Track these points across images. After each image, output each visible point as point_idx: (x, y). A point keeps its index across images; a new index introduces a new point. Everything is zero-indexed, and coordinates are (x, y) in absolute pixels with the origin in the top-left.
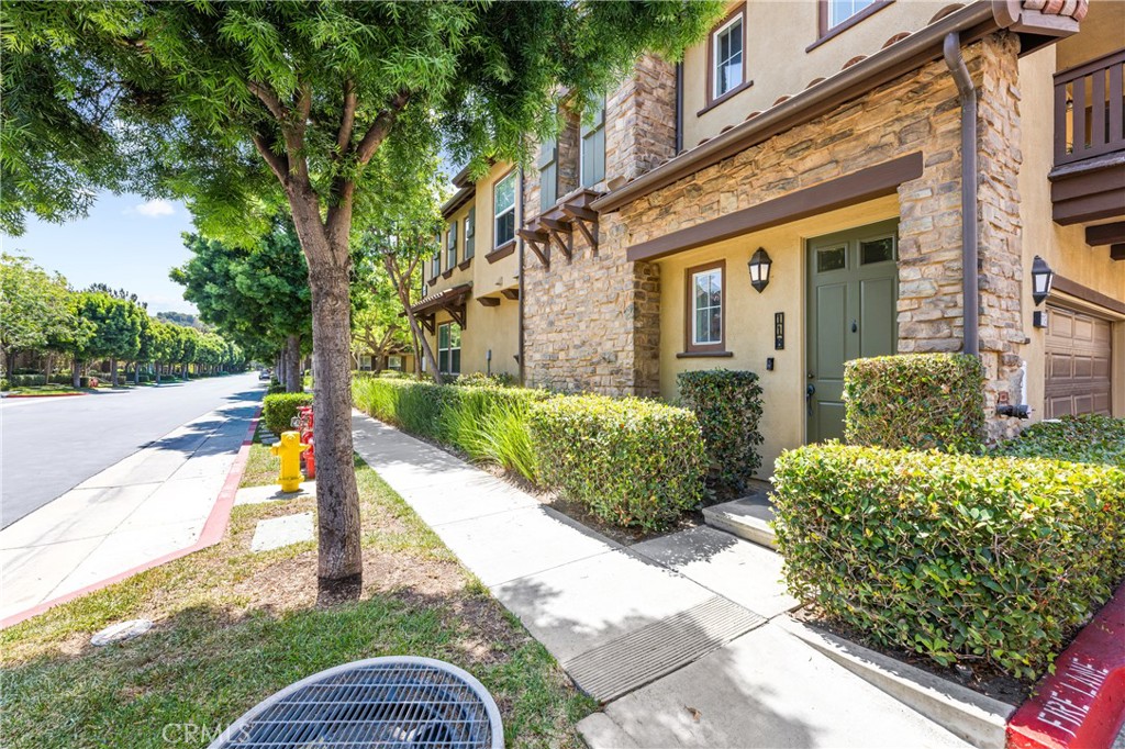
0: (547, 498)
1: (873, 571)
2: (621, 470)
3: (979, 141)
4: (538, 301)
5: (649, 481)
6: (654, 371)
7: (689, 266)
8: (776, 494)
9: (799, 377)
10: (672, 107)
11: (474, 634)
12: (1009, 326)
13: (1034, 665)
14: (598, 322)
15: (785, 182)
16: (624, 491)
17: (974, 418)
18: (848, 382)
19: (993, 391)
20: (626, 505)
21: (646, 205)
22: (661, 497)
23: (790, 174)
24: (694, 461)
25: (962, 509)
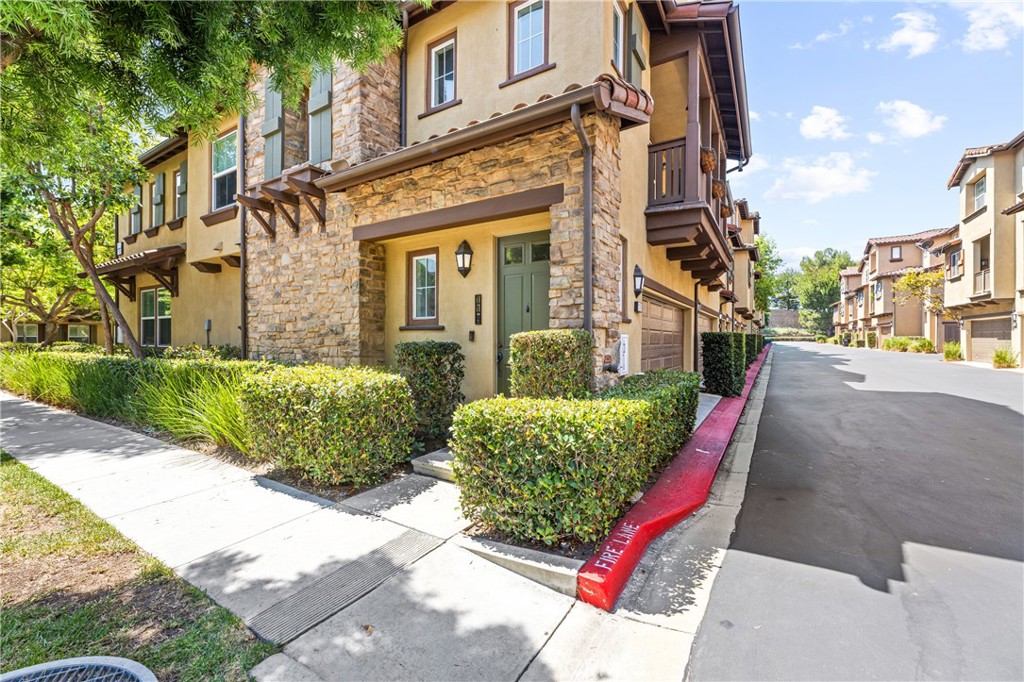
0: (263, 470)
1: (512, 487)
2: (332, 433)
3: (594, 183)
4: (263, 271)
5: (360, 441)
6: (380, 342)
7: (410, 250)
8: (454, 440)
9: (492, 347)
10: (396, 105)
11: (145, 619)
12: (612, 311)
13: (597, 532)
14: (326, 296)
15: (479, 190)
16: (335, 453)
17: (587, 372)
18: (513, 350)
19: (600, 355)
20: (336, 465)
21: (370, 190)
22: (373, 454)
23: (483, 184)
24: (403, 420)
25: (559, 436)
